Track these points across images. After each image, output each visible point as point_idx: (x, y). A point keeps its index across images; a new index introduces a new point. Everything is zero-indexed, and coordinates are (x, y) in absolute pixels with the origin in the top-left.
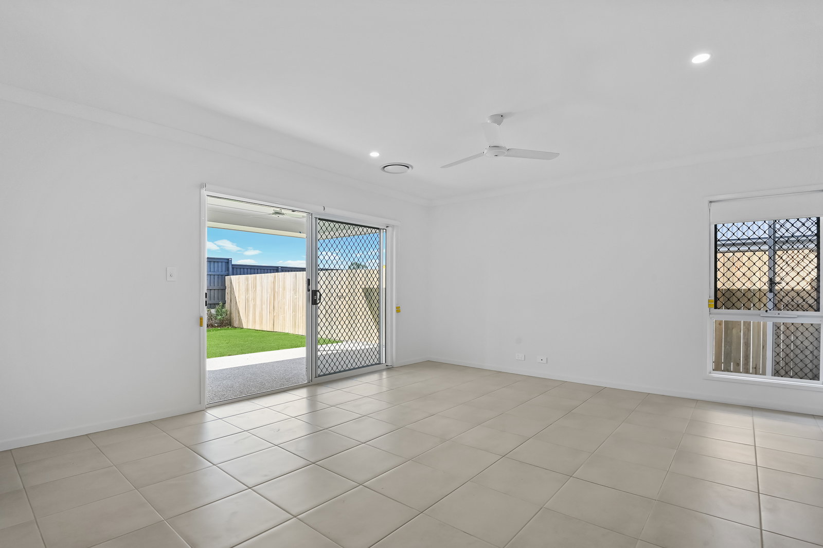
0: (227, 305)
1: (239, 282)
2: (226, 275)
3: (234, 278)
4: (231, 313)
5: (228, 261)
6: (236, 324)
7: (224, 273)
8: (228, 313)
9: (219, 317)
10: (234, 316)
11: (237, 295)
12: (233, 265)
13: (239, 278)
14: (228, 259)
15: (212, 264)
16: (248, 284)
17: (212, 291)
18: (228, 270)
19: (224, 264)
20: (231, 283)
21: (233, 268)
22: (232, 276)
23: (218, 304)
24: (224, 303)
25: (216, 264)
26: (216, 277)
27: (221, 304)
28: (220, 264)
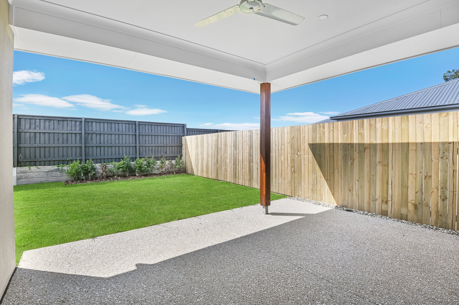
0: (183, 158)
1: (191, 141)
2: (183, 136)
3: (188, 138)
4: (186, 163)
5: (183, 126)
6: (189, 171)
7: (181, 134)
8: (184, 163)
9: (177, 167)
10: (188, 165)
11: (190, 150)
12: (187, 129)
13: (191, 138)
14: (184, 125)
15: (173, 128)
16: (197, 142)
17: (173, 147)
18: (184, 132)
19: (181, 128)
20: (186, 141)
21: (187, 131)
22: (186, 137)
23: (177, 157)
24: (181, 156)
25: (176, 128)
26: (176, 137)
27: (179, 157)
28: (178, 128)
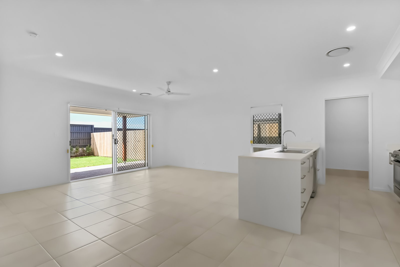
0: (92, 146)
1: (97, 136)
2: (91, 133)
4: (93, 149)
5: (92, 126)
6: (96, 154)
7: (90, 131)
8: (92, 149)
9: (88, 151)
10: (95, 151)
11: (96, 141)
12: (94, 128)
13: (97, 134)
14: (92, 125)
15: (84, 128)
16: (101, 136)
17: (85, 140)
18: (92, 130)
19: (90, 127)
20: (93, 136)
22: (94, 133)
23: (87, 146)
24: (90, 145)
25: (86, 128)
26: (86, 133)
27: (89, 145)
28: (88, 128)
